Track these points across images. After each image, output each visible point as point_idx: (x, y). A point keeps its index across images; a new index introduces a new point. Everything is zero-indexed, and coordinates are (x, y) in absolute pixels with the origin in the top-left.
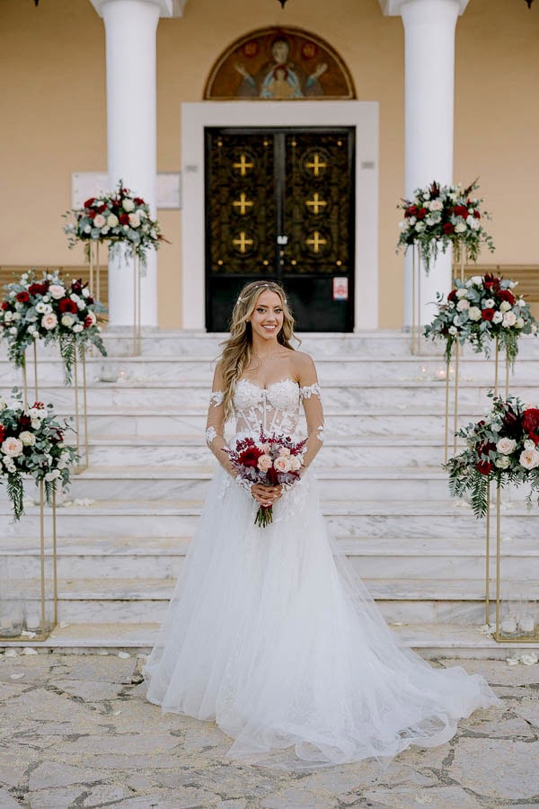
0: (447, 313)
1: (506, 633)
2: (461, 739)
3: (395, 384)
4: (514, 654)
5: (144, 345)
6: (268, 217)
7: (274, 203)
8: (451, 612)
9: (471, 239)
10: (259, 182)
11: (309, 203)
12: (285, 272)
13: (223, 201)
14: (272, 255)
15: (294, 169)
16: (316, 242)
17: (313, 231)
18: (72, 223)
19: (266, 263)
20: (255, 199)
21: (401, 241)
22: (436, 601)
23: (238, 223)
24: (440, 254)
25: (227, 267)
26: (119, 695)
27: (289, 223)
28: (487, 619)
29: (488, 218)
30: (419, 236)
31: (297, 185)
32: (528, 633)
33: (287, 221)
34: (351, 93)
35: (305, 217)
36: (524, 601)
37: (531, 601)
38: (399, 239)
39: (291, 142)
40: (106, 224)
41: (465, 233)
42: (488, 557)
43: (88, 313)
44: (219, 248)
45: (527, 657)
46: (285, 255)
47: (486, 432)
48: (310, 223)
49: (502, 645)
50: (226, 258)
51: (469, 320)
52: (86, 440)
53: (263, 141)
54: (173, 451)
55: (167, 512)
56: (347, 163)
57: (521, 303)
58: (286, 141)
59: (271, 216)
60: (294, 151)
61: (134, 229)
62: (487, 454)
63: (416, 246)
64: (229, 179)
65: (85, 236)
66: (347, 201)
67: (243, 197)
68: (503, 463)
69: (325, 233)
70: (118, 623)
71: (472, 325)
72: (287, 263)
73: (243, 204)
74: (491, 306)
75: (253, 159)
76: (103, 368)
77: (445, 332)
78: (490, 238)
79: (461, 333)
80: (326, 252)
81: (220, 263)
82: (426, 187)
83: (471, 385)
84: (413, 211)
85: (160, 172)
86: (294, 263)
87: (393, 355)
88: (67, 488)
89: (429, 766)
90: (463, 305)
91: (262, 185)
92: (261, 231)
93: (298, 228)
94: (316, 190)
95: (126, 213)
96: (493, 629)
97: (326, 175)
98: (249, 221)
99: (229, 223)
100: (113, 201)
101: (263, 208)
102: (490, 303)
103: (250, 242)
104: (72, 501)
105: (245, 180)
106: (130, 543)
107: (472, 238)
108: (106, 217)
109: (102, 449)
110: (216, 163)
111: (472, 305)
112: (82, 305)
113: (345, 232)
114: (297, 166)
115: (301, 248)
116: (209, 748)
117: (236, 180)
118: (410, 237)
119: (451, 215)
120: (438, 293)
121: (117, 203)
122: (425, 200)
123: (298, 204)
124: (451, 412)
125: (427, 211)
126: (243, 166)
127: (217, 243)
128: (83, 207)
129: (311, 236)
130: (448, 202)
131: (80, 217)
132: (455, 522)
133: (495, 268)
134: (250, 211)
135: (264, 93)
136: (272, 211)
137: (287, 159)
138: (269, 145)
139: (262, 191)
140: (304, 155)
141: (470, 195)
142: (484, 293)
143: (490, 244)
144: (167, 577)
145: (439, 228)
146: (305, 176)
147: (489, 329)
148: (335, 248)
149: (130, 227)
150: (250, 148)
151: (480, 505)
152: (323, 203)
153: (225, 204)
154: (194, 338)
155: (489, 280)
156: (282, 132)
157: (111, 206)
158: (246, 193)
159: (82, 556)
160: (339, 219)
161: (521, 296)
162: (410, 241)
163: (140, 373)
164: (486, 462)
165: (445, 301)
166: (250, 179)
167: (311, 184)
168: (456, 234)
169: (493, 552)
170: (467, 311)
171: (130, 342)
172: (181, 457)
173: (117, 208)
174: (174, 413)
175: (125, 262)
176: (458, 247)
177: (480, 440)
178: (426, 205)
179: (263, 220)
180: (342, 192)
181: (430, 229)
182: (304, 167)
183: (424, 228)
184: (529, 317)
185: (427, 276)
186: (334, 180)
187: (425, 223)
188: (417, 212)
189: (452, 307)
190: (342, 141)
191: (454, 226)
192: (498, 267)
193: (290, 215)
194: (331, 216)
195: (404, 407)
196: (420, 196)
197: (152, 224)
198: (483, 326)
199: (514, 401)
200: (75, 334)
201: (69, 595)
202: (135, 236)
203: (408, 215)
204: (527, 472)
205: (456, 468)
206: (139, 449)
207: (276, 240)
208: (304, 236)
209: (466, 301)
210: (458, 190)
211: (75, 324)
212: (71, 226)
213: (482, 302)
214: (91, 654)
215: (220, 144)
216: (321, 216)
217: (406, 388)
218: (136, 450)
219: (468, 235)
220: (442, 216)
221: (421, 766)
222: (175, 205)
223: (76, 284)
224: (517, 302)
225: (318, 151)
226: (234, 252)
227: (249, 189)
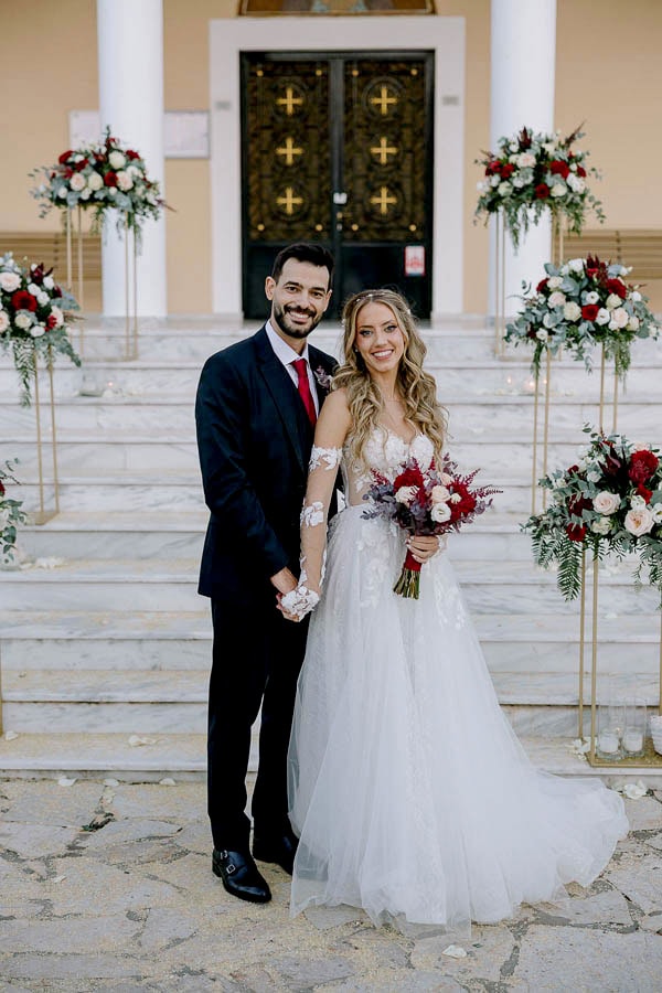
0: (535, 310)
1: (605, 753)
2: (532, 928)
3: (470, 400)
4: (615, 782)
5: (142, 345)
6: (322, 168)
7: (329, 149)
8: (532, 720)
9: (572, 205)
10: (310, 123)
11: (375, 150)
12: (343, 239)
13: (264, 147)
14: (327, 217)
15: (356, 106)
16: (384, 200)
17: (380, 188)
18: (43, 184)
19: (319, 228)
20: (305, 144)
21: (479, 208)
22: (512, 705)
23: (284, 175)
24: (532, 226)
25: (270, 234)
26: (70, 848)
27: (350, 176)
28: (581, 729)
29: (597, 176)
30: (504, 201)
31: (359, 126)
32: (635, 753)
33: (347, 173)
34: (429, 6)
35: (370, 169)
36: (629, 707)
37: (640, 707)
38: (477, 205)
39: (351, 70)
40: (87, 186)
41: (566, 196)
42: (582, 642)
43: (51, 311)
44: (260, 208)
45: (632, 787)
46: (343, 218)
47: (581, 483)
48: (376, 176)
49: (599, 771)
50: (269, 221)
51: (564, 320)
52: (56, 476)
53: (315, 69)
54: (171, 493)
55: (157, 578)
56: (422, 100)
57: (636, 296)
58: (346, 69)
59: (325, 167)
60: (355, 81)
61: (125, 193)
62: (579, 514)
63: (500, 214)
64: (273, 119)
65: (60, 201)
66: (423, 147)
67: (289, 142)
68: (602, 526)
69: (395, 188)
70: (84, 733)
71: (568, 326)
72: (347, 228)
73: (289, 151)
74: (594, 302)
75: (303, 94)
76: (84, 379)
77: (532, 334)
78: (599, 203)
79: (553, 337)
80: (396, 213)
81: (261, 227)
82: (514, 136)
83: (570, 400)
84: (495, 167)
85: (167, 111)
86: (355, 227)
87: (469, 359)
88: (11, 555)
89: (480, 976)
90: (556, 299)
91: (314, 127)
92: (313, 187)
93: (360, 182)
94: (384, 133)
95: (114, 171)
96: (586, 748)
97: (397, 114)
98: (297, 173)
99: (271, 176)
100: (96, 155)
101: (315, 157)
102: (592, 298)
103: (298, 201)
104: (33, 562)
105: (292, 121)
106: (105, 622)
107: (574, 204)
108: (86, 176)
109: (79, 488)
110: (256, 98)
111: (569, 299)
112: (43, 299)
113: (420, 187)
114: (359, 102)
115: (364, 211)
116: (178, 941)
117: (280, 120)
118: (492, 201)
119: (546, 173)
120: (524, 282)
121: (101, 158)
122: (512, 153)
123: (360, 151)
124: (541, 439)
125: (515, 167)
126: (290, 102)
127: (257, 201)
128: (57, 163)
129: (377, 193)
130: (542, 156)
131: (54, 176)
132: (542, 591)
133: (614, 234)
134: (298, 160)
135: (317, 7)
136: (327, 160)
137: (347, 92)
138: (323, 75)
139: (314, 134)
140: (368, 87)
141: (572, 145)
142: (585, 283)
143: (599, 212)
144: (154, 668)
145: (530, 191)
146: (370, 116)
147: (592, 333)
148: (408, 209)
149: (118, 189)
150: (298, 79)
151: (570, 582)
152: (393, 150)
153: (266, 152)
154: (207, 335)
155: (593, 265)
156: (340, 58)
157: (93, 161)
158: (294, 137)
159: (40, 640)
160: (414, 171)
161: (636, 287)
162: (492, 207)
163: (135, 384)
164: (578, 526)
165: (533, 293)
166: (298, 121)
167: (377, 125)
168: (553, 198)
169: (588, 637)
170: (562, 308)
171: (123, 342)
172: (181, 500)
173: (101, 164)
174: (174, 439)
175: (116, 236)
176: (556, 214)
177: (571, 495)
178: (512, 159)
179: (316, 173)
180: (418, 135)
181: (518, 192)
182: (368, 104)
183: (511, 191)
184: (646, 316)
185: (516, 254)
186: (408, 120)
187: (512, 184)
188: (502, 169)
189: (542, 301)
190: (417, 69)
191: (550, 188)
192: (617, 232)
193: (350, 165)
194: (403, 167)
195: (481, 430)
196: (506, 147)
197: (149, 185)
198: (583, 328)
199: (618, 440)
200: (33, 338)
201: (19, 696)
202: (125, 202)
203: (489, 172)
204: (635, 538)
205: (539, 527)
206: (127, 489)
207: (331, 198)
208: (368, 194)
209: (560, 294)
210: (556, 140)
211: (33, 326)
212: (42, 189)
213: (583, 296)
214: (44, 779)
215: (260, 73)
216: (390, 168)
217: (485, 405)
218: (121, 491)
219: (569, 200)
220: (534, 174)
221: (470, 976)
222: (202, 153)
223: (36, 270)
224: (631, 294)
225: (387, 83)
226: (278, 214)
227: (297, 131)
